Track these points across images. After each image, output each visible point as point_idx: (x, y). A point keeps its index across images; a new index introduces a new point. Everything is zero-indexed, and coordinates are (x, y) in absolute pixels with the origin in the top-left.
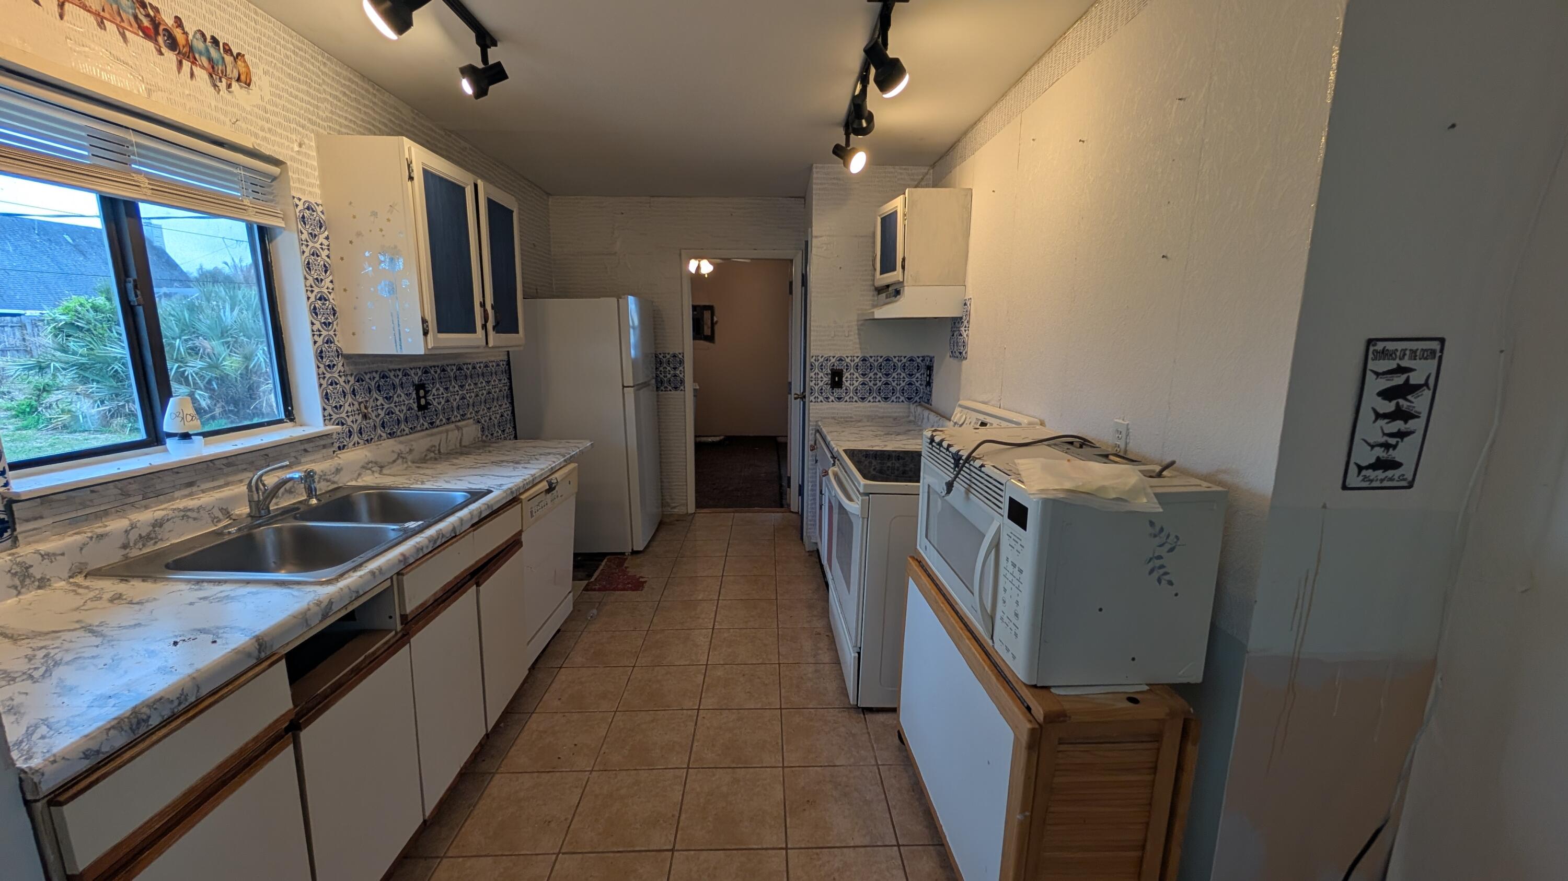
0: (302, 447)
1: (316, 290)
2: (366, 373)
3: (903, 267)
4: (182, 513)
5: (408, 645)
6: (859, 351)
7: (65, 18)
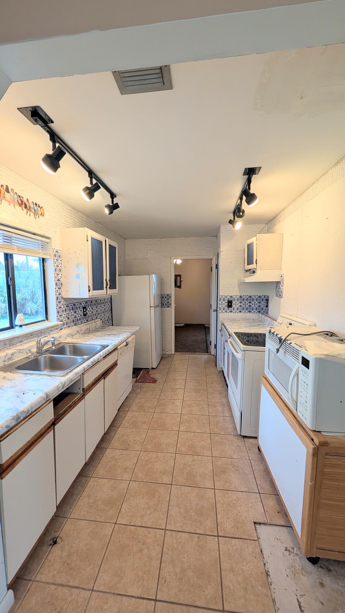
0: (51, 329)
1: (57, 277)
2: (69, 304)
3: (256, 263)
4: (19, 351)
5: (84, 399)
6: (239, 293)
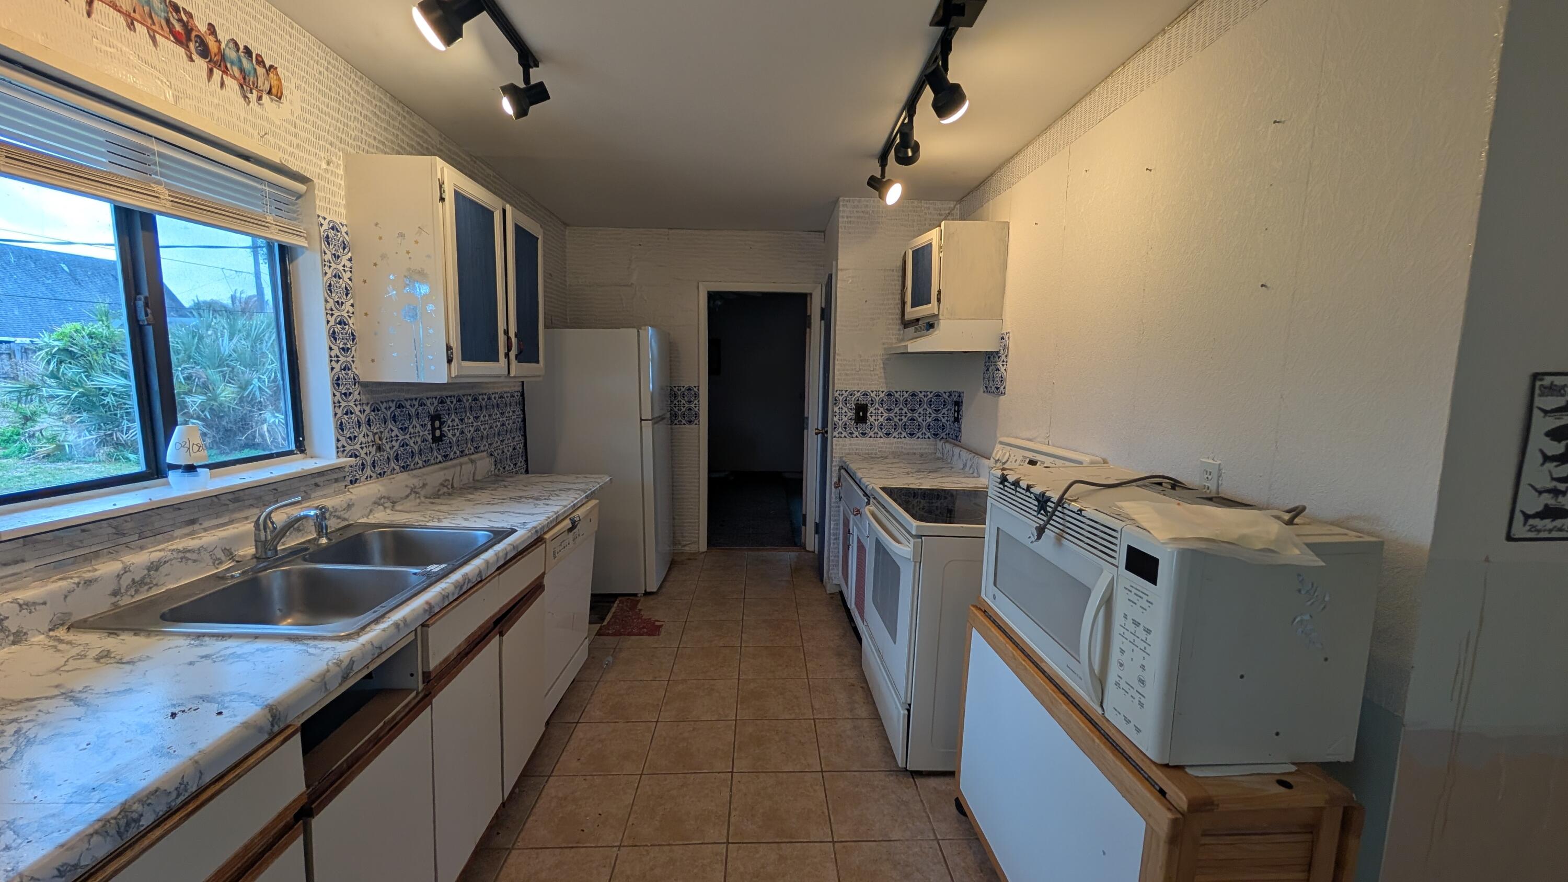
0: (313, 481)
1: (336, 313)
2: (382, 402)
3: (939, 300)
4: (181, 555)
5: (430, 706)
6: (884, 385)
7: (93, 16)
